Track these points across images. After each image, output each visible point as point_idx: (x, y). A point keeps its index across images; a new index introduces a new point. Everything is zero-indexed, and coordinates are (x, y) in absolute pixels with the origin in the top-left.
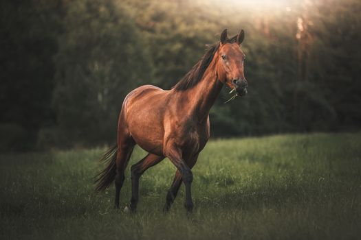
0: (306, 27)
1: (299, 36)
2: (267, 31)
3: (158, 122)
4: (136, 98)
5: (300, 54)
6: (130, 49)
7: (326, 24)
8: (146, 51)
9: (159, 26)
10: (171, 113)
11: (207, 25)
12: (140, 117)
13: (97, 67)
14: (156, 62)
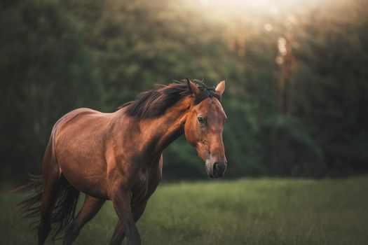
0: (290, 50)
1: (280, 61)
2: (242, 53)
3: (99, 152)
4: (67, 122)
5: (281, 83)
6: (75, 69)
7: (314, 47)
8: (96, 73)
9: (112, 43)
10: (115, 142)
11: (169, 44)
12: (74, 145)
13: (34, 91)
14: (108, 86)
